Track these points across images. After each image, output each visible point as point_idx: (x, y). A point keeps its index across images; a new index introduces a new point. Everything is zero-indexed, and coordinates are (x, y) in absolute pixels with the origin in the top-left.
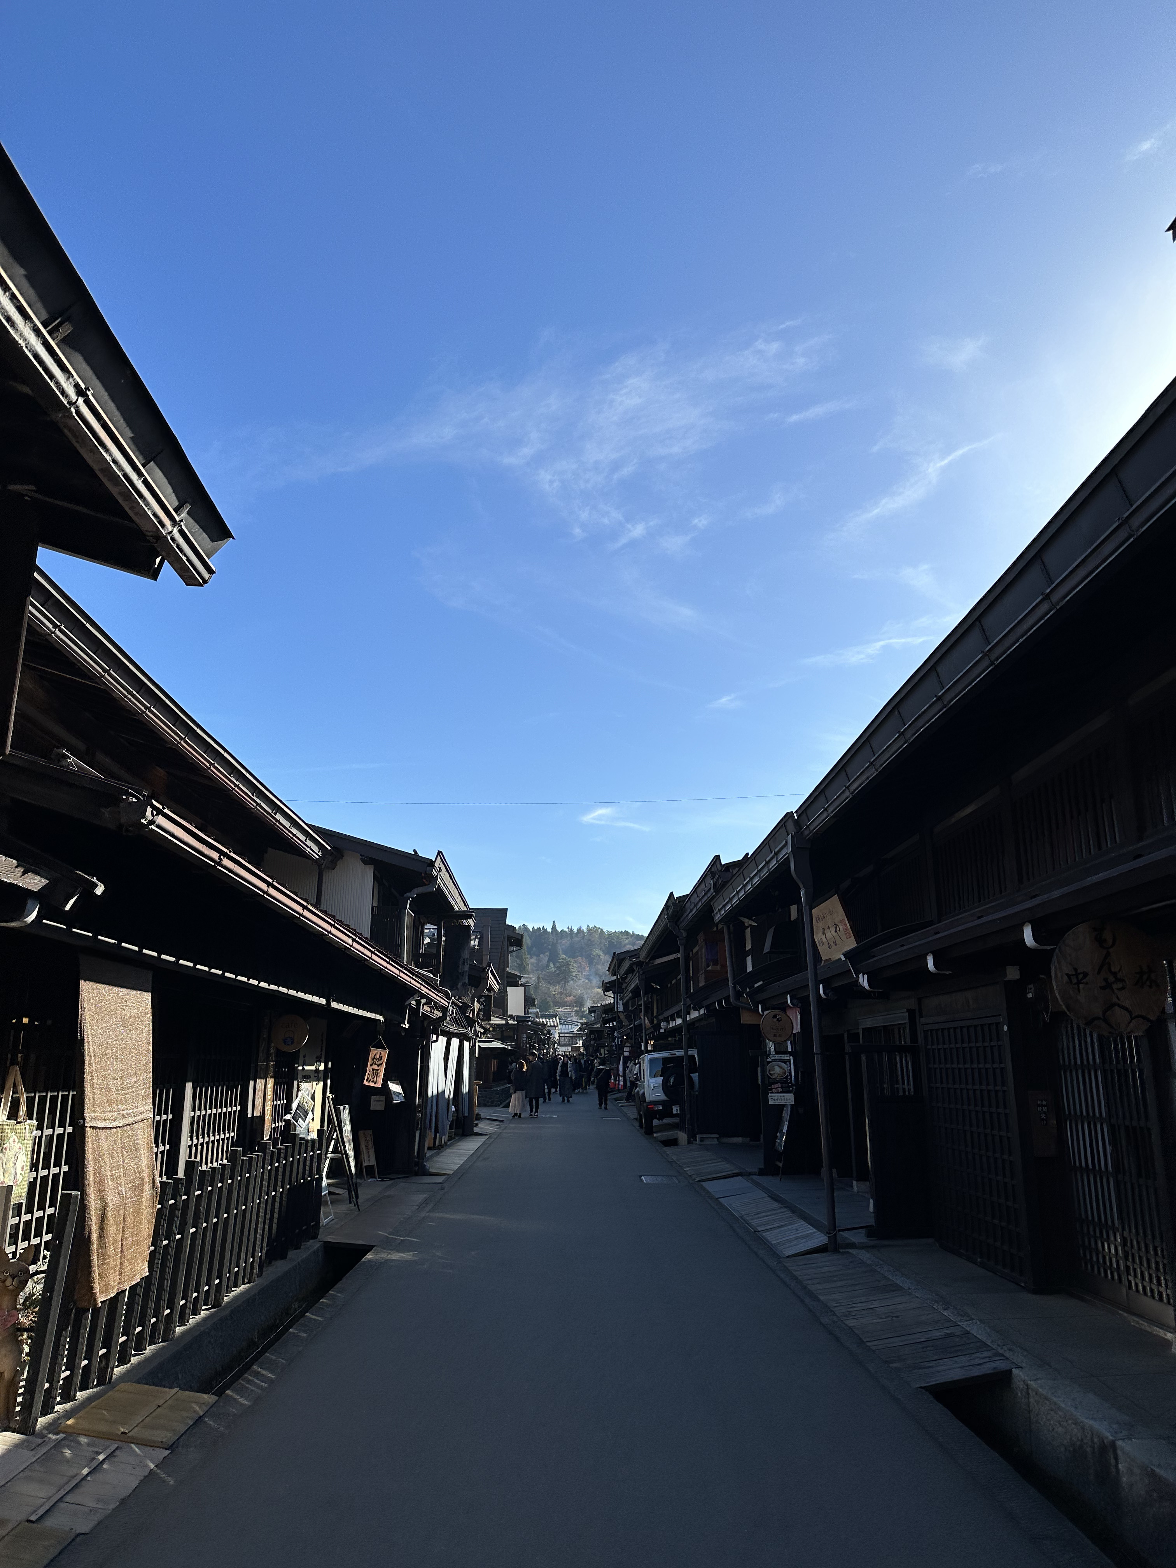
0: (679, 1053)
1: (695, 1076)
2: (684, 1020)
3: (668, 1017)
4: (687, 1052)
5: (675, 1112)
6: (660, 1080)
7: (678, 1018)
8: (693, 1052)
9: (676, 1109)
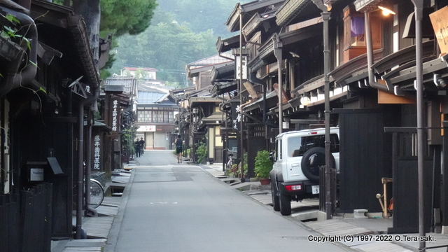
0: (321, 131)
1: (336, 156)
2: (327, 96)
3: (309, 92)
4: (328, 131)
5: (314, 192)
6: (299, 159)
7: (320, 93)
8: (335, 130)
9: (315, 190)
